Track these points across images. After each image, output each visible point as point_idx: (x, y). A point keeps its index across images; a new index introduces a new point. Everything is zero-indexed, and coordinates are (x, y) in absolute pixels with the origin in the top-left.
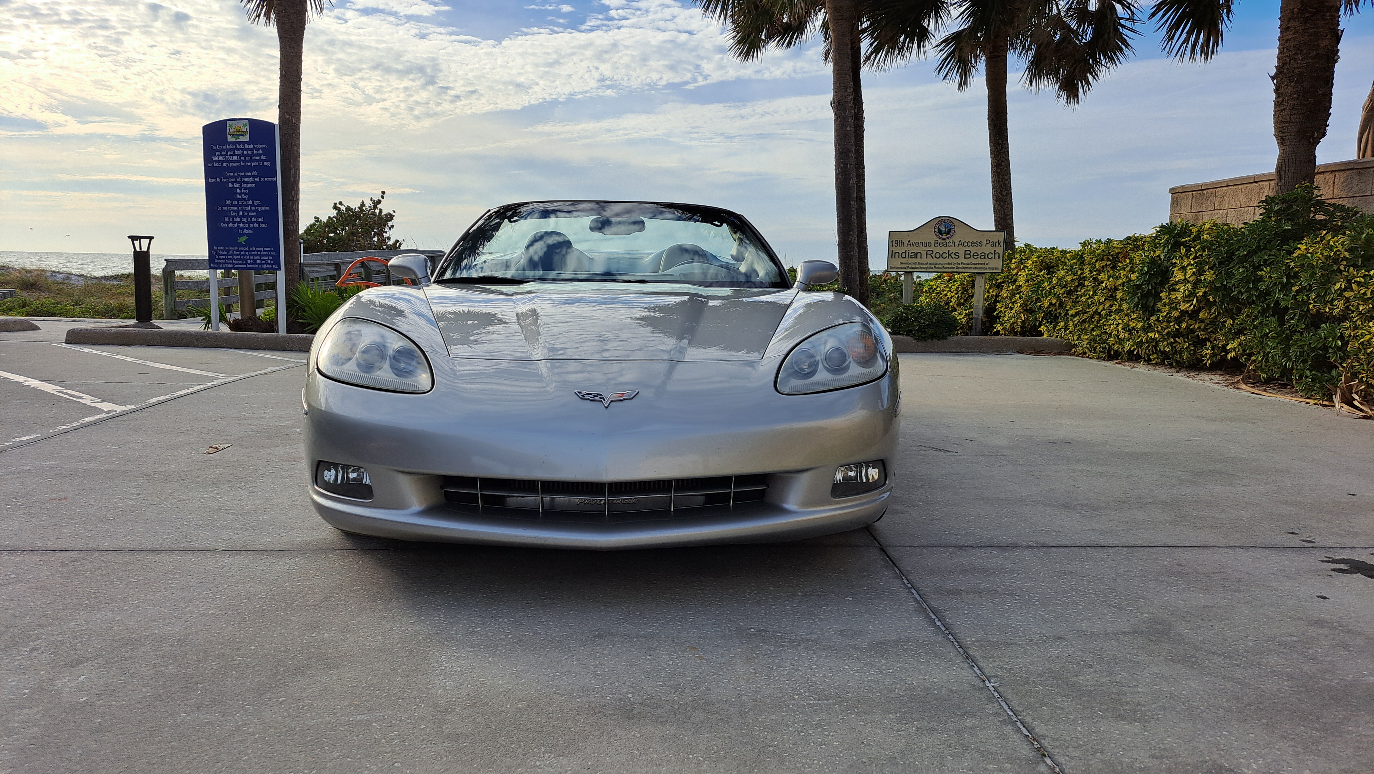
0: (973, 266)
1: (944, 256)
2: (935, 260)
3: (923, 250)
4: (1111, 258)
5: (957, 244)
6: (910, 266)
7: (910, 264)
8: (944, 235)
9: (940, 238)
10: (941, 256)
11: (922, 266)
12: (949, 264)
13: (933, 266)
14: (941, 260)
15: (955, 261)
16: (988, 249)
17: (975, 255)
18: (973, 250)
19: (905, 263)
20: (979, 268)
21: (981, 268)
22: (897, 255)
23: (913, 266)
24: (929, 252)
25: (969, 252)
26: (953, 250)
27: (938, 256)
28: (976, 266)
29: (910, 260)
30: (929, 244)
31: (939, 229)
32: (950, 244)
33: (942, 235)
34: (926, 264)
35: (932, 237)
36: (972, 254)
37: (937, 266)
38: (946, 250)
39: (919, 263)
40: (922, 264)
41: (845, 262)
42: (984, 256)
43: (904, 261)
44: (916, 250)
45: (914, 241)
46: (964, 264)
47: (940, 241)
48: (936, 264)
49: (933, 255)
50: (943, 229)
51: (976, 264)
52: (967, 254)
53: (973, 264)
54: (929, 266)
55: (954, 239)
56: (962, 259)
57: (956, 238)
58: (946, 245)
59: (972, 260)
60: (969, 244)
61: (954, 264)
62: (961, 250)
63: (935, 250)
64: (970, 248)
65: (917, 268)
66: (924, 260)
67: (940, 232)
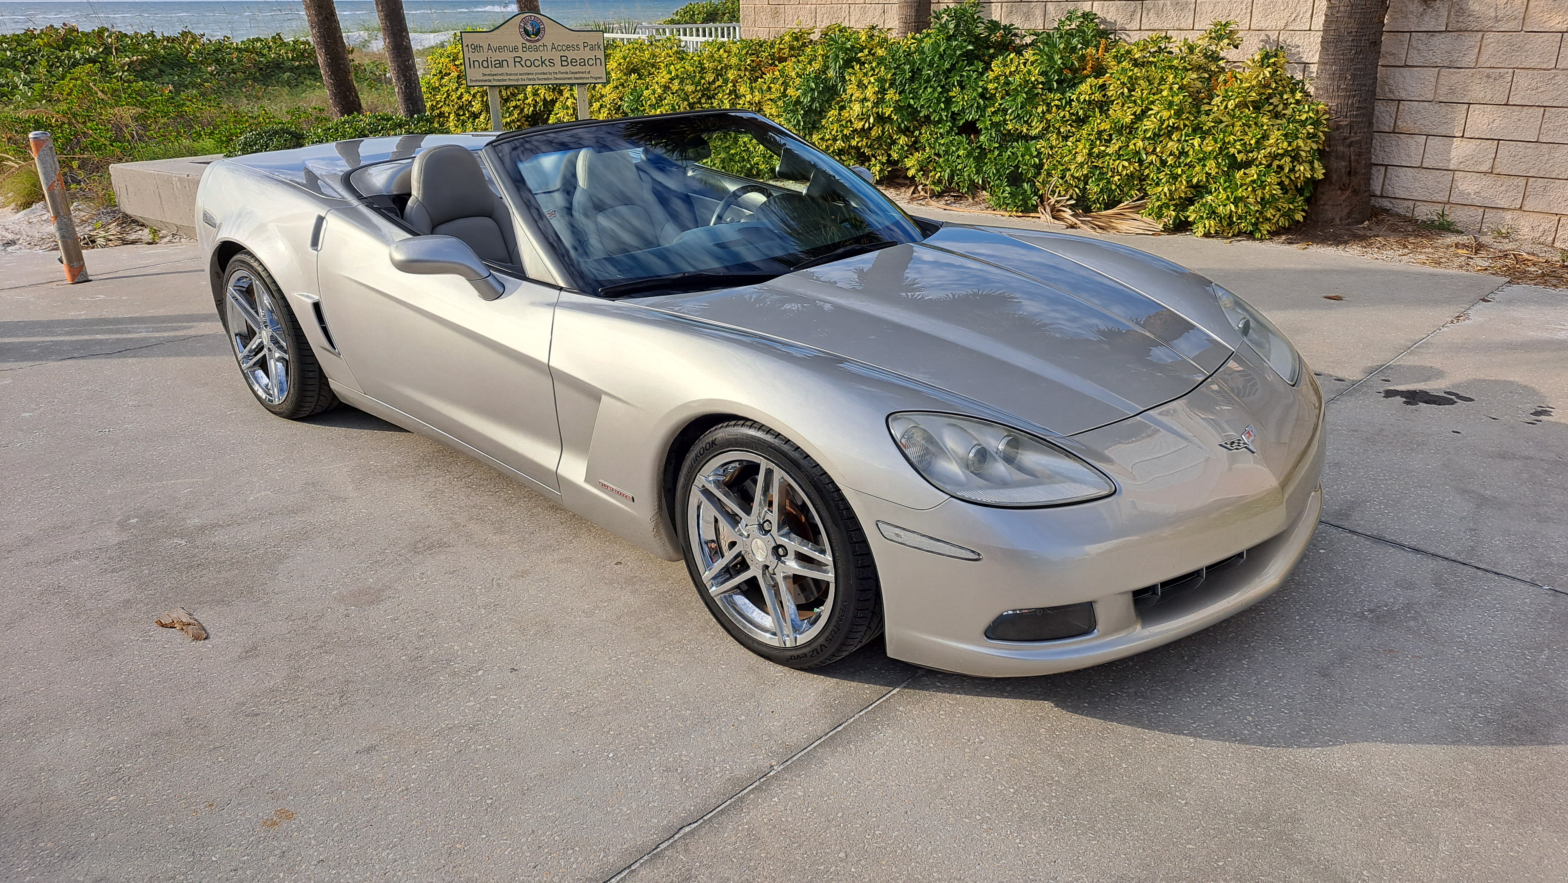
0: (572, 76)
1: (537, 63)
2: (526, 70)
3: (509, 56)
4: (749, 67)
5: (550, 48)
6: (496, 78)
7: (495, 75)
8: (532, 36)
9: (527, 40)
10: (533, 63)
11: (511, 77)
12: (544, 73)
13: (524, 77)
14: (533, 69)
15: (552, 70)
16: (587, 54)
17: (573, 62)
18: (571, 55)
19: (489, 75)
20: (580, 78)
21: (583, 78)
22: (476, 63)
23: (500, 78)
24: (517, 59)
25: (565, 59)
26: (546, 56)
27: (528, 63)
28: (576, 76)
29: (495, 71)
30: (515, 49)
31: (524, 28)
32: (541, 48)
33: (530, 36)
34: (517, 74)
35: (518, 39)
36: (569, 61)
37: (530, 77)
38: (537, 55)
40: (510, 75)
41: (404, 76)
42: (583, 63)
43: (487, 71)
44: (500, 56)
45: (495, 45)
46: (562, 73)
47: (528, 44)
48: (528, 74)
49: (523, 63)
50: (529, 28)
51: (576, 73)
52: (563, 60)
53: (572, 73)
54: (520, 77)
56: (558, 68)
57: (547, 40)
58: (537, 49)
59: (570, 68)
60: (564, 48)
61: (550, 73)
62: (556, 56)
63: (525, 56)
64: (566, 53)
65: (505, 80)
66: (512, 70)
67: (527, 33)
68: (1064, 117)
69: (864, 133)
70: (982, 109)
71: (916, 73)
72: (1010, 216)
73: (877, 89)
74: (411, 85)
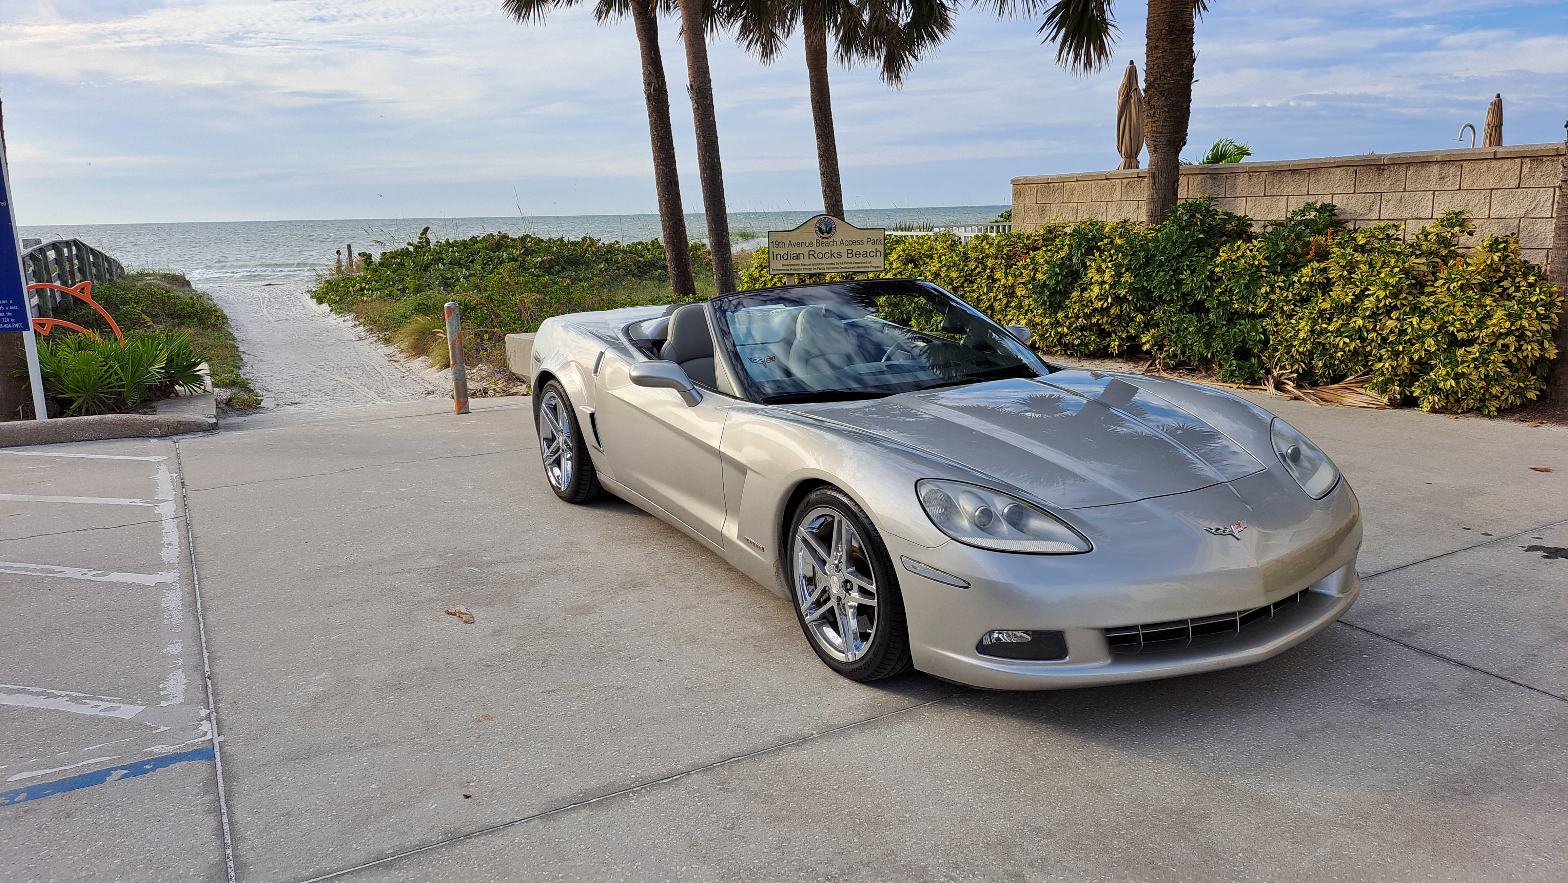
0: (856, 265)
1: (827, 255)
2: (818, 261)
3: (805, 250)
4: (1005, 256)
5: (838, 243)
6: (793, 267)
8: (825, 234)
9: (821, 237)
10: (824, 256)
11: (805, 267)
12: (832, 264)
13: (816, 267)
14: (824, 261)
15: (838, 261)
16: (870, 248)
17: (857, 254)
18: (855, 248)
19: (787, 265)
20: (862, 267)
21: (864, 267)
22: (779, 256)
23: (796, 267)
24: (811, 253)
25: (851, 251)
26: (835, 249)
27: (820, 256)
28: (859, 265)
29: (793, 262)
30: (811, 244)
31: (819, 228)
32: (832, 243)
33: (823, 234)
34: (810, 265)
35: (813, 237)
36: (854, 253)
37: (820, 267)
38: (828, 249)
39: (802, 265)
40: (805, 265)
41: (722, 266)
42: (866, 254)
43: (786, 262)
44: (797, 250)
45: (794, 241)
46: (847, 263)
47: (821, 240)
48: (819, 264)
49: (816, 256)
50: (823, 228)
51: (859, 263)
52: (849, 253)
53: (856, 263)
54: (812, 267)
55: (835, 238)
56: (844, 259)
57: (837, 237)
58: (828, 245)
59: (854, 259)
60: (851, 243)
61: (837, 264)
62: (843, 250)
63: (818, 250)
64: (852, 247)
65: (800, 270)
66: (807, 261)
67: (821, 231)
68: (1287, 297)
69: (1104, 311)
70: (1209, 290)
71: (1149, 260)
72: (1238, 388)
73: (1113, 273)
74: (726, 273)
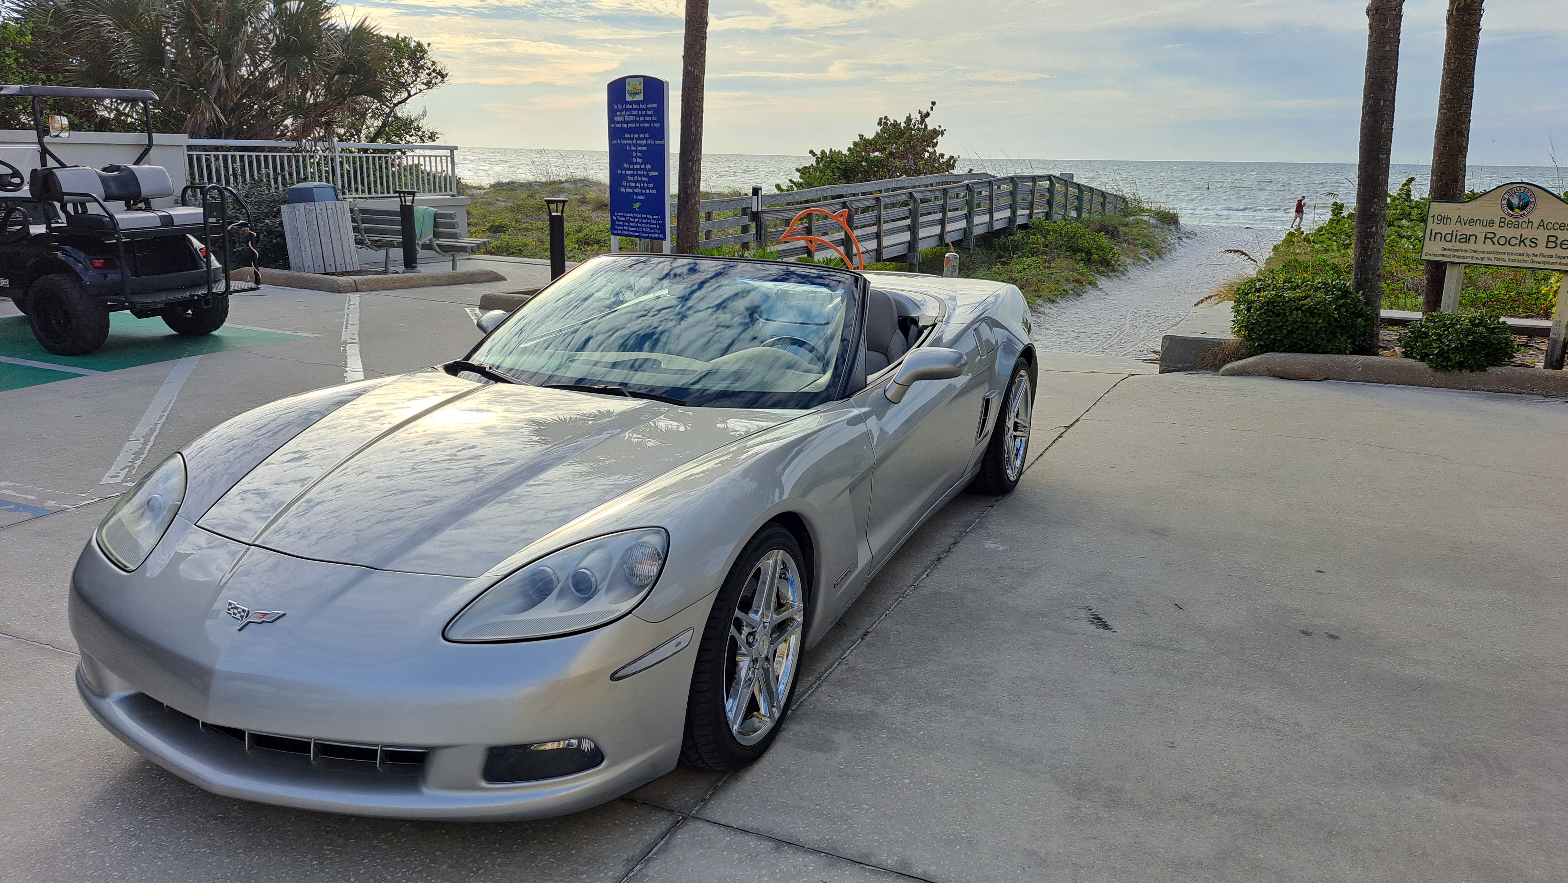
0: (1558, 260)
1: (1513, 242)
2: (1498, 248)
3: (1480, 231)
5: (1536, 225)
6: (1457, 254)
7: (1457, 250)
8: (1517, 210)
9: (1509, 214)
10: (1508, 242)
11: (1475, 255)
12: (1520, 254)
13: (1493, 256)
14: (1507, 248)
15: (1530, 251)
17: (1564, 245)
19: (1450, 250)
22: (1439, 236)
23: (1461, 254)
24: (1489, 236)
25: (1554, 239)
26: (1528, 234)
27: (1503, 241)
28: (1563, 261)
29: (1458, 246)
30: (1491, 223)
32: (1524, 225)
34: (1483, 252)
35: (1497, 213)
36: (1559, 242)
37: (1499, 256)
38: (1517, 233)
39: (1471, 251)
40: (1475, 252)
41: (1362, 242)
43: (1448, 245)
44: (1469, 230)
45: (1466, 217)
46: (1544, 256)
47: (1508, 219)
48: (1501, 253)
49: (1495, 240)
50: (1515, 201)
52: (1551, 241)
53: (1559, 257)
54: (1487, 256)
55: (1531, 217)
56: (1541, 249)
57: (1535, 216)
58: (1518, 226)
59: (1558, 251)
60: (1556, 226)
61: (1528, 255)
62: (1542, 236)
63: (1500, 232)
64: (1558, 233)
65: (1468, 257)
66: (1480, 246)
67: (1511, 206)
